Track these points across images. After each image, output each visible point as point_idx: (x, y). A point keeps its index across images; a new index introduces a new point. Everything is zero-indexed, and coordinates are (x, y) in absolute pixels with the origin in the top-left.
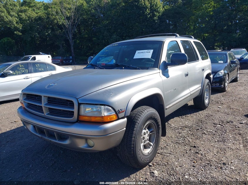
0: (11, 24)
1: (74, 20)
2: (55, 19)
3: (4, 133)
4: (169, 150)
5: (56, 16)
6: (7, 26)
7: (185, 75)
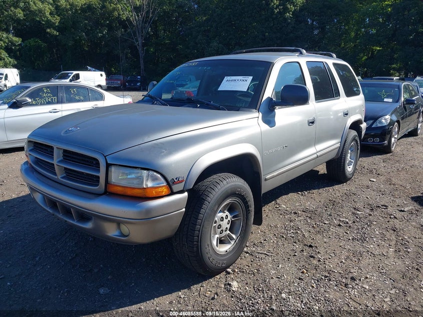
0: (41, 16)
1: (148, 12)
2: (114, 9)
3: (6, 201)
4: (267, 248)
5: (116, 4)
6: (34, 19)
7: (308, 122)
